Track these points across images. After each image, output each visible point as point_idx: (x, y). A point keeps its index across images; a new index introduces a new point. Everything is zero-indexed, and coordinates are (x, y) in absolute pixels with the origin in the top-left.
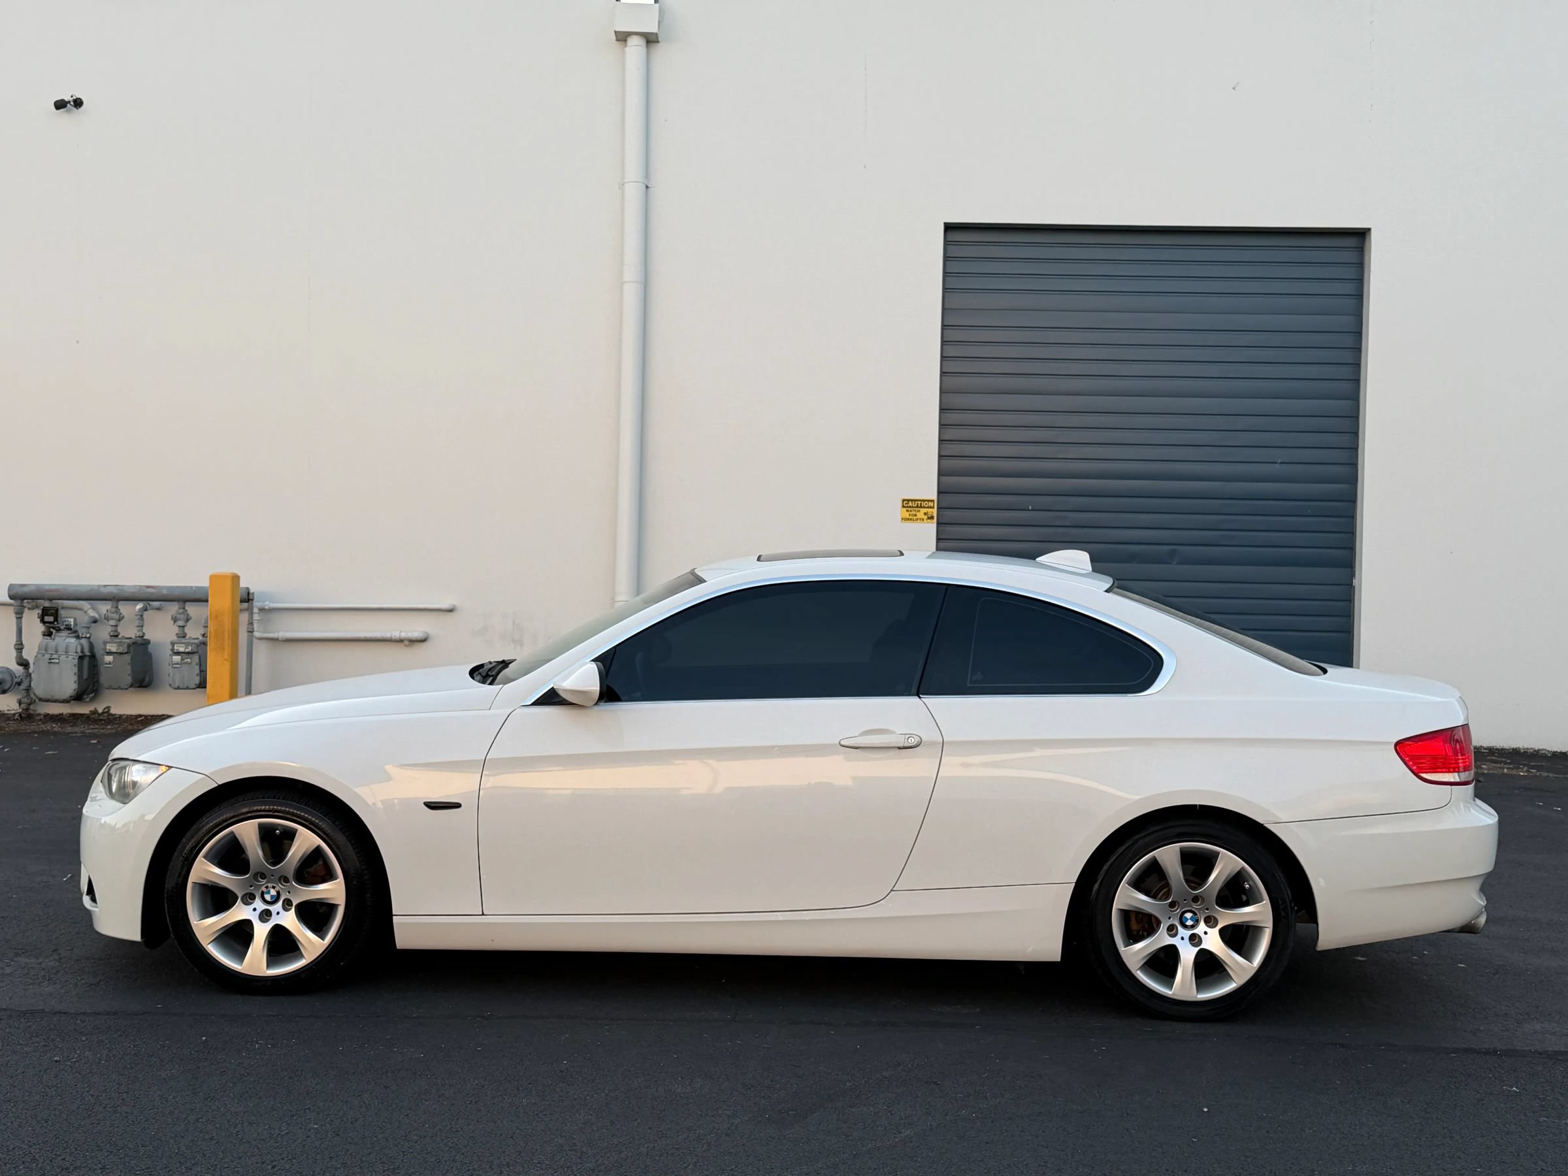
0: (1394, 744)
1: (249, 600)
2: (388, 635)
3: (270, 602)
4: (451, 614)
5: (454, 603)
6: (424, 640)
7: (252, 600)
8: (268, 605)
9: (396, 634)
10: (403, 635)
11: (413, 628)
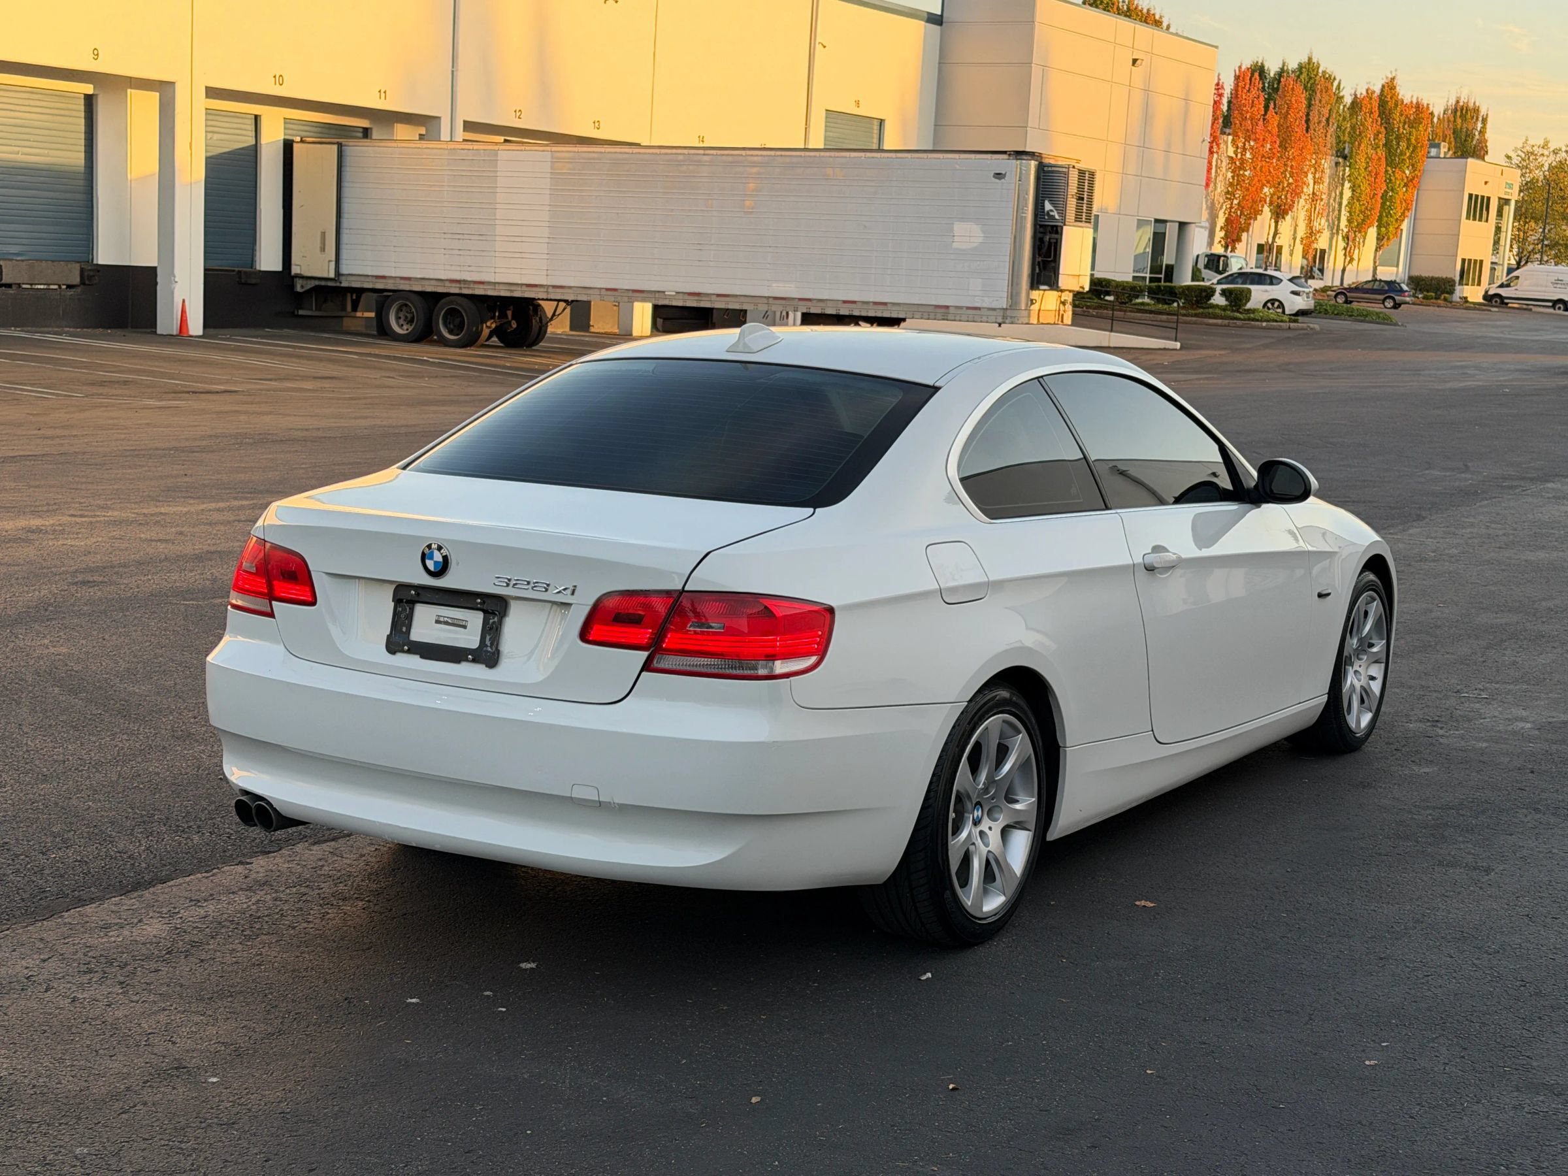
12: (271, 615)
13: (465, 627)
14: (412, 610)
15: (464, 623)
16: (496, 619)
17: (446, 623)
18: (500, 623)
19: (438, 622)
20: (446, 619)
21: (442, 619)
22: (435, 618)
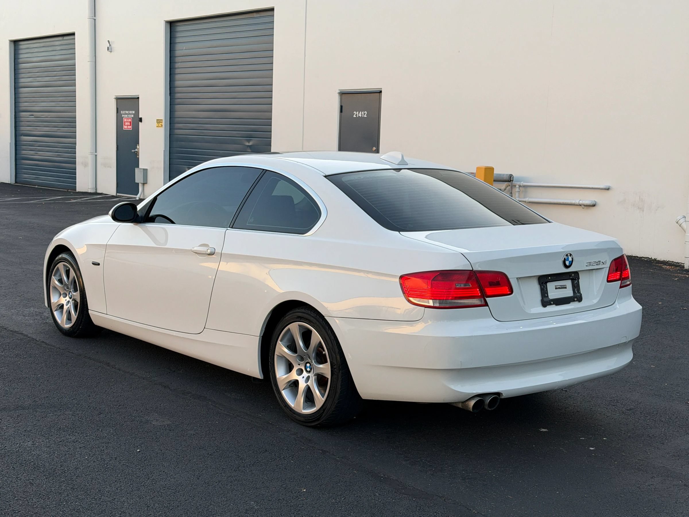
0: (399, 277)
1: (511, 181)
2: (573, 202)
3: (524, 182)
4: (607, 191)
5: (610, 185)
6: (594, 206)
7: (513, 181)
8: (522, 183)
9: (577, 202)
10: (581, 202)
11: (587, 198)
12: (486, 304)
13: (566, 288)
14: (546, 286)
15: (565, 286)
16: (576, 281)
17: (559, 288)
18: (578, 282)
19: (556, 288)
20: (559, 286)
21: (557, 287)
22: (554, 287)
